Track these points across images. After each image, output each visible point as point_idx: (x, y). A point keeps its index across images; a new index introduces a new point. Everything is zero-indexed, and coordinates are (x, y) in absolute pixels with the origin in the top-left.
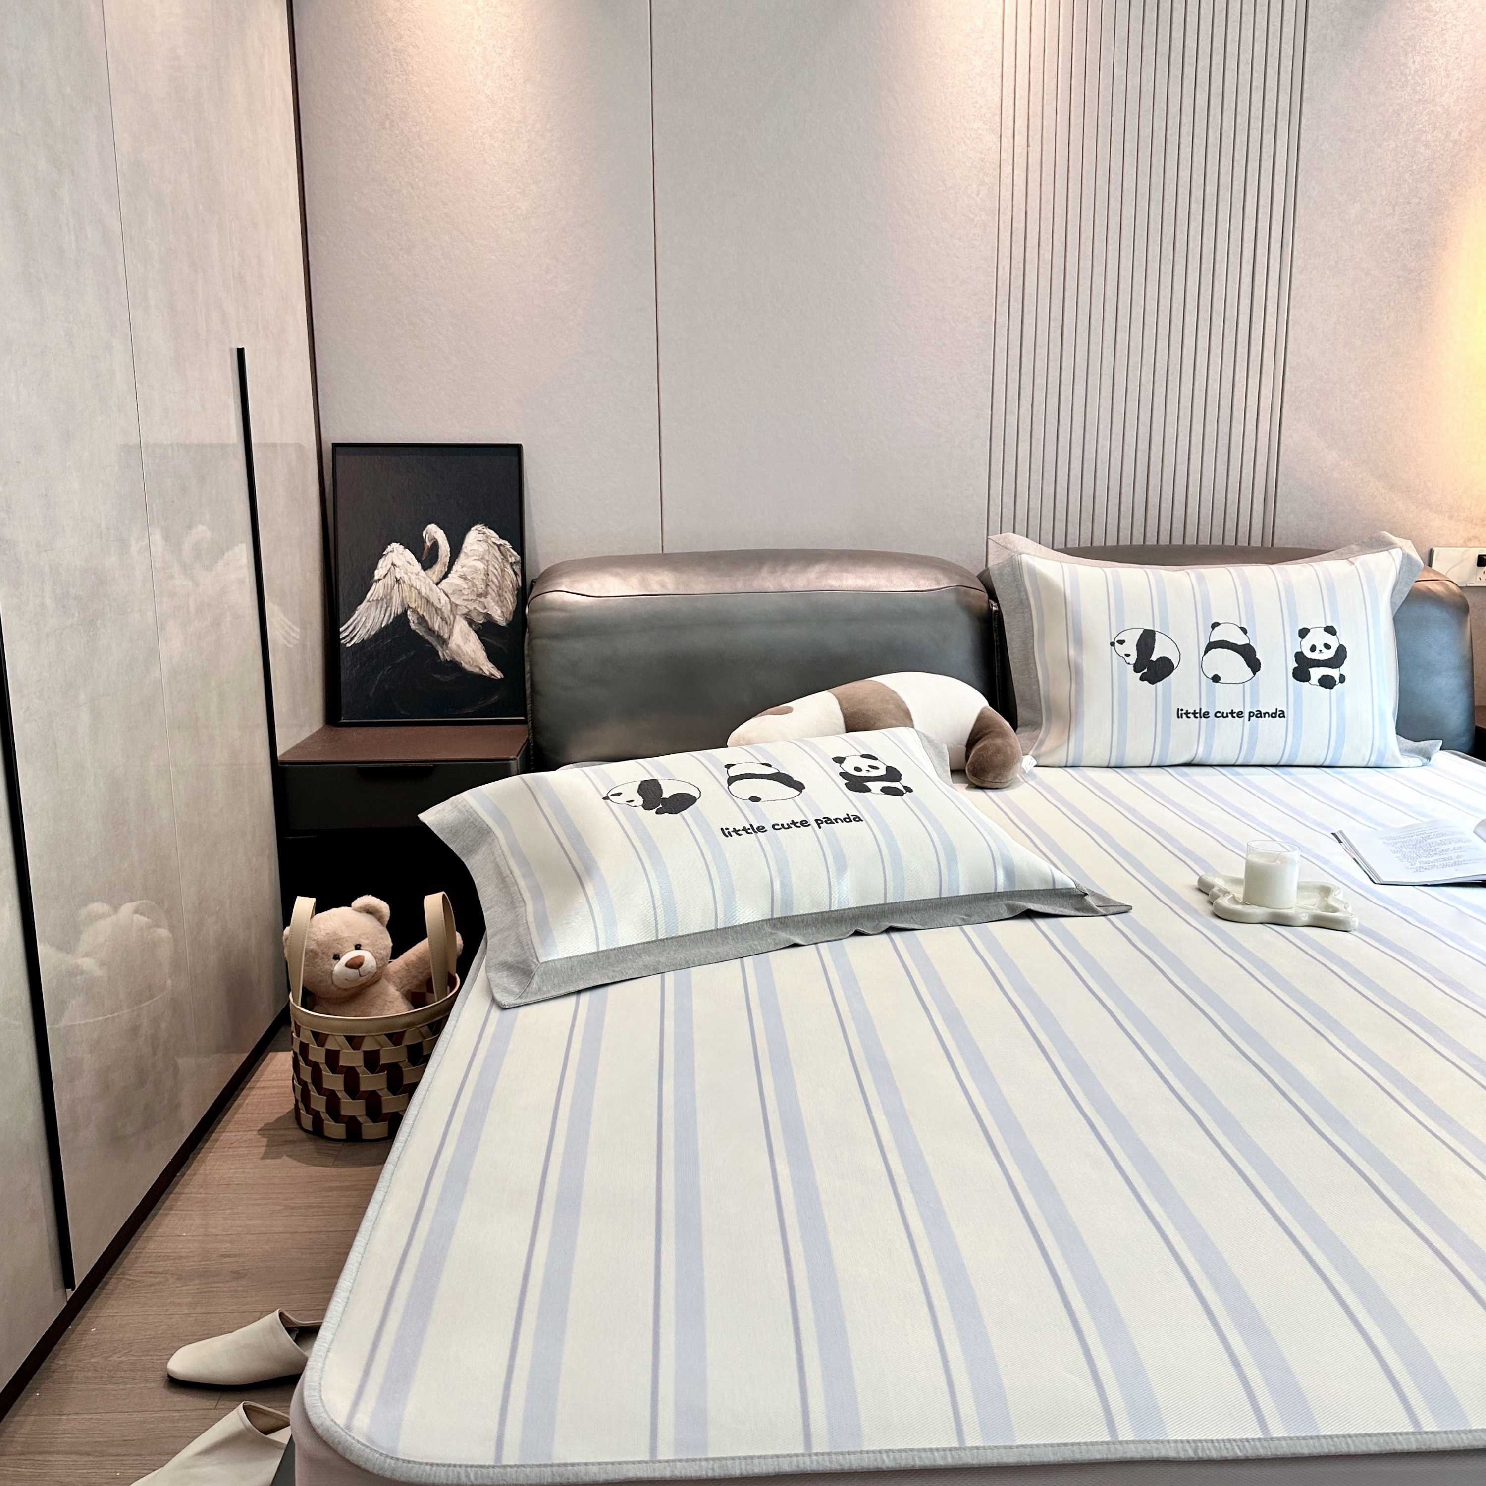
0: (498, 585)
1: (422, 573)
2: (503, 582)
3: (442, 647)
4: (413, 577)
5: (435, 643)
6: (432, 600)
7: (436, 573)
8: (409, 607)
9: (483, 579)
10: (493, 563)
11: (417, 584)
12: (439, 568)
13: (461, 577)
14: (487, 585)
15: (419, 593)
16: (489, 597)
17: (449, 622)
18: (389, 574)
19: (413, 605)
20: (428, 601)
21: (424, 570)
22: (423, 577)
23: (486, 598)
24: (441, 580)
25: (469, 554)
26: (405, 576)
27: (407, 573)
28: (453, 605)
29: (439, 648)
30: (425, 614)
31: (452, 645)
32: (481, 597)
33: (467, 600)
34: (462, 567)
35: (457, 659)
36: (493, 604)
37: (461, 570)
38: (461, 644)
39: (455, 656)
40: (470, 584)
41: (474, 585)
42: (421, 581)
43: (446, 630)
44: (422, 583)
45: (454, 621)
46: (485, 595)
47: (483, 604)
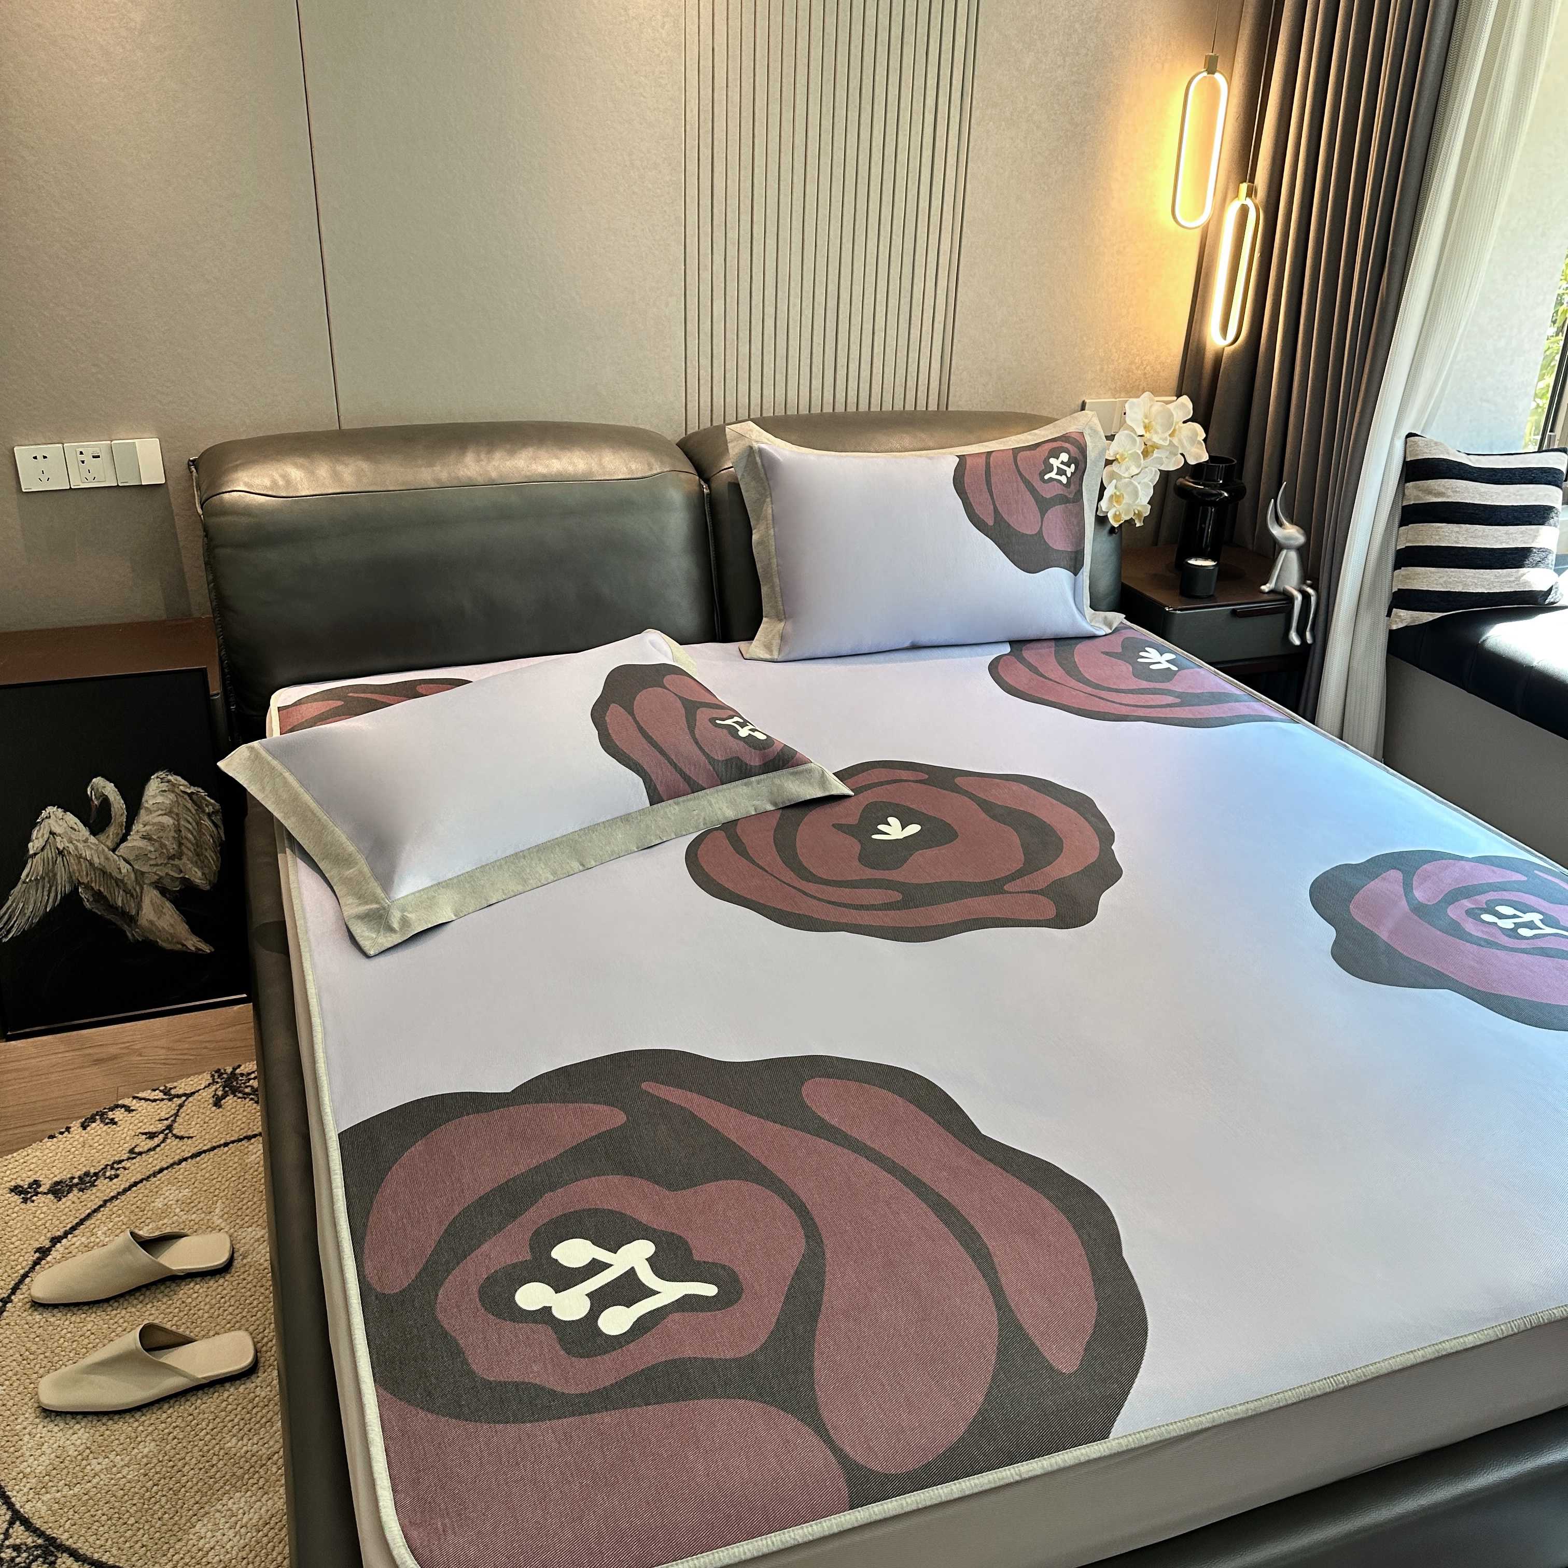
0: (194, 842)
1: (92, 839)
2: (201, 837)
3: (130, 926)
4: (80, 845)
5: (119, 922)
6: (108, 871)
7: (111, 836)
8: (80, 883)
9: (174, 837)
10: (185, 815)
11: (88, 854)
12: (113, 831)
13: (143, 837)
14: (180, 844)
15: (91, 864)
16: (185, 859)
17: (135, 894)
18: (48, 847)
19: (86, 881)
20: (104, 873)
21: (94, 836)
22: (94, 844)
23: (180, 859)
24: (118, 845)
25: (152, 809)
26: (70, 845)
27: (71, 842)
28: (138, 873)
29: (126, 927)
30: (102, 889)
31: (143, 921)
32: (174, 860)
33: (157, 865)
34: (145, 826)
35: (151, 937)
36: (190, 866)
37: (144, 829)
38: (155, 919)
39: (148, 935)
40: (157, 844)
41: (163, 846)
42: (92, 849)
43: (133, 906)
44: (93, 851)
45: (142, 893)
46: (179, 855)
47: (176, 866)
